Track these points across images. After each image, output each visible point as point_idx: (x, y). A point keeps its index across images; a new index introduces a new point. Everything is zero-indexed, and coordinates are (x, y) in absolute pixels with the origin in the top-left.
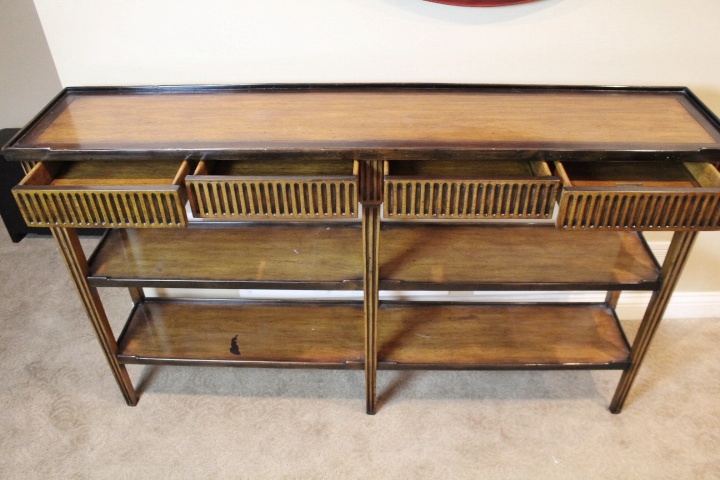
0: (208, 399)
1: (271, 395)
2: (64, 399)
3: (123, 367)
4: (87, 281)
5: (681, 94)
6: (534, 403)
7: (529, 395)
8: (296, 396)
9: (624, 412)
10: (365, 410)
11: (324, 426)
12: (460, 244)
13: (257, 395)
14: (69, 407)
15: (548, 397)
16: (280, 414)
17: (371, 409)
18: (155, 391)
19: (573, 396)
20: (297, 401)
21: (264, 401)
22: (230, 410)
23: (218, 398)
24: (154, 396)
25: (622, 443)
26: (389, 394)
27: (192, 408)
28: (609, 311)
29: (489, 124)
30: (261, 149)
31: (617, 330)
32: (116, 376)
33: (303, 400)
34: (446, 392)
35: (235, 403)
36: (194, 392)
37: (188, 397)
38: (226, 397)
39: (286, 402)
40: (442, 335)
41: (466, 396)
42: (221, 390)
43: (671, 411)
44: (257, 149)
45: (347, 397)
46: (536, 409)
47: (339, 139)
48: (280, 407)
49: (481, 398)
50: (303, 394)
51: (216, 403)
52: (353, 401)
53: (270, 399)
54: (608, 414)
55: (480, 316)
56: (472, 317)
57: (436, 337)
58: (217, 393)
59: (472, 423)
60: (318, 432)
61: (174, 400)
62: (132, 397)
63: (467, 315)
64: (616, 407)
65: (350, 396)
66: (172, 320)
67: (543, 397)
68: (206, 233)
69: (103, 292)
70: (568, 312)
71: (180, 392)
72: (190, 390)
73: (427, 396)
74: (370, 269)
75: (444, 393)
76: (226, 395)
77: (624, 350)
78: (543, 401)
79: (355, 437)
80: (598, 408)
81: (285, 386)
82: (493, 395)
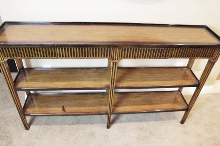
0: (54, 126)
1: (75, 124)
2: (2, 129)
3: (25, 117)
4: (14, 89)
5: (205, 28)
6: (158, 122)
7: (157, 119)
8: (83, 124)
9: (185, 123)
10: (106, 127)
11: (94, 133)
12: (138, 74)
13: (70, 124)
14: (4, 132)
15: (162, 120)
16: (79, 130)
17: (108, 127)
18: (35, 125)
19: (169, 119)
20: (84, 125)
21: (73, 126)
22: (62, 130)
23: (57, 126)
24: (35, 126)
25: (185, 133)
26: (113, 122)
27: (48, 130)
28: (179, 93)
29: (152, 36)
30: (80, 44)
31: (183, 99)
32: (22, 121)
33: (86, 125)
34: (131, 120)
35: (63, 127)
36: (49, 124)
37: (47, 126)
38: (60, 125)
39: (80, 126)
40: (130, 102)
41: (137, 121)
42: (58, 123)
43: (198, 122)
44: (79, 44)
45: (100, 124)
46: (159, 124)
47: (105, 41)
48: (78, 128)
49: (142, 121)
50: (85, 123)
51: (56, 128)
52: (102, 125)
53: (74, 125)
54: (180, 124)
55: (141, 96)
56: (139, 96)
57: (129, 103)
58: (57, 124)
59: (140, 129)
60: (92, 135)
61: (42, 127)
62: (27, 127)
63: (137, 96)
64: (182, 122)
65: (101, 123)
66: (41, 101)
67: (161, 120)
68: (54, 72)
69: (19, 93)
70: (168, 94)
71: (44, 125)
72: (47, 124)
73: (125, 122)
74: (113, 83)
75: (130, 121)
76: (59, 125)
77: (186, 105)
78: (161, 121)
79: (104, 136)
80: (177, 122)
81: (79, 121)
82: (146, 121)
